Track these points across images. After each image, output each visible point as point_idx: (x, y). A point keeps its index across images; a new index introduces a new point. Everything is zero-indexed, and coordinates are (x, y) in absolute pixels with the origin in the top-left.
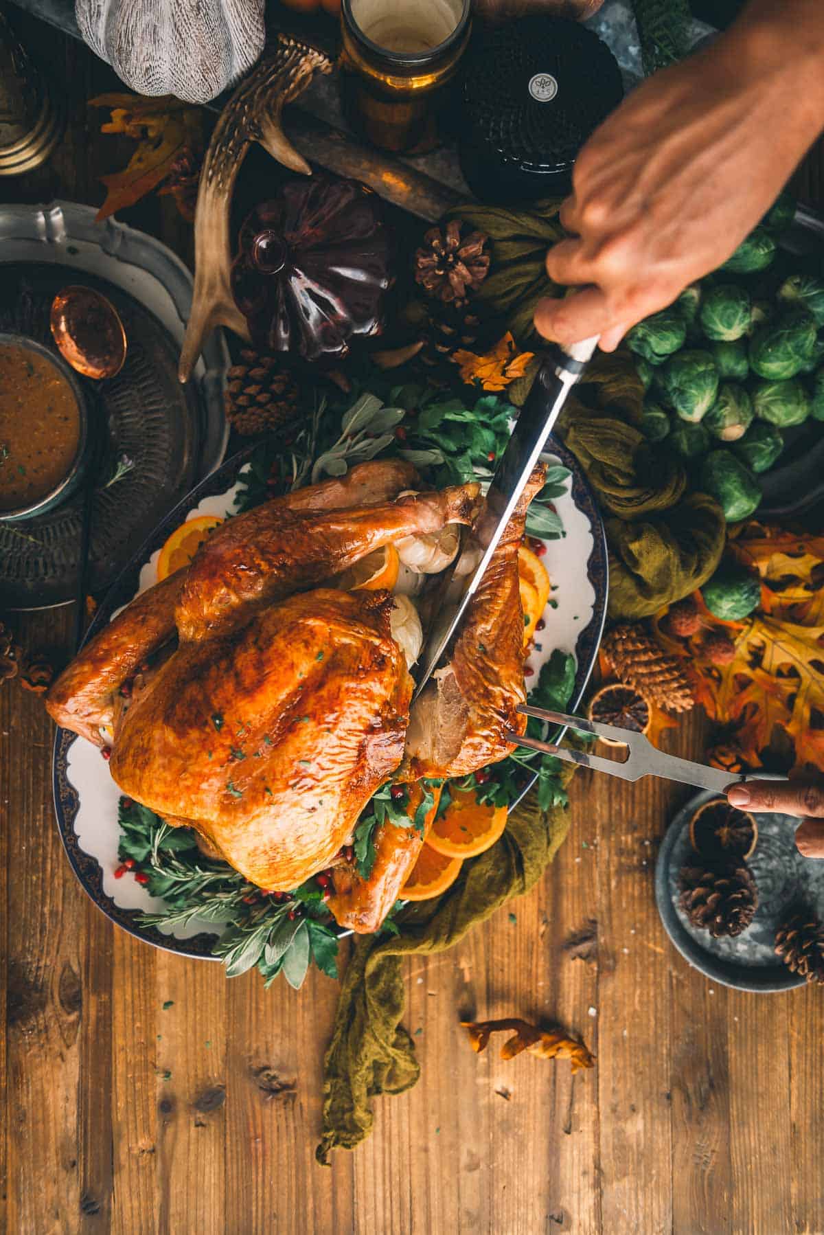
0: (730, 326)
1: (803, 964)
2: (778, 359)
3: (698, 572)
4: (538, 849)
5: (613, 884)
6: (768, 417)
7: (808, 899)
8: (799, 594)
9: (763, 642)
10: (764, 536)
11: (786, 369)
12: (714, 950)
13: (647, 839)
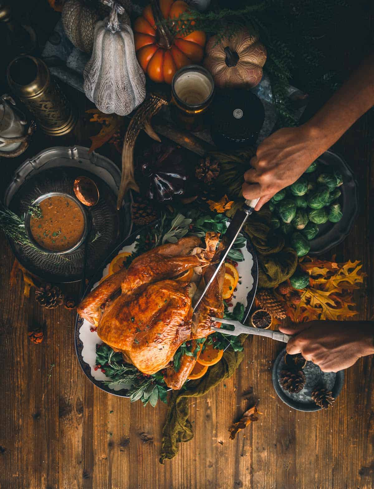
0: (300, 192)
1: (320, 402)
2: (316, 203)
3: (288, 274)
4: (233, 363)
5: (259, 375)
6: (314, 221)
7: (324, 381)
8: (323, 280)
9: (311, 296)
10: (311, 261)
11: (319, 206)
12: (292, 398)
13: (270, 361)
